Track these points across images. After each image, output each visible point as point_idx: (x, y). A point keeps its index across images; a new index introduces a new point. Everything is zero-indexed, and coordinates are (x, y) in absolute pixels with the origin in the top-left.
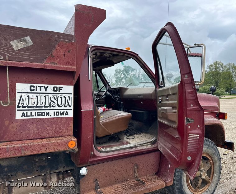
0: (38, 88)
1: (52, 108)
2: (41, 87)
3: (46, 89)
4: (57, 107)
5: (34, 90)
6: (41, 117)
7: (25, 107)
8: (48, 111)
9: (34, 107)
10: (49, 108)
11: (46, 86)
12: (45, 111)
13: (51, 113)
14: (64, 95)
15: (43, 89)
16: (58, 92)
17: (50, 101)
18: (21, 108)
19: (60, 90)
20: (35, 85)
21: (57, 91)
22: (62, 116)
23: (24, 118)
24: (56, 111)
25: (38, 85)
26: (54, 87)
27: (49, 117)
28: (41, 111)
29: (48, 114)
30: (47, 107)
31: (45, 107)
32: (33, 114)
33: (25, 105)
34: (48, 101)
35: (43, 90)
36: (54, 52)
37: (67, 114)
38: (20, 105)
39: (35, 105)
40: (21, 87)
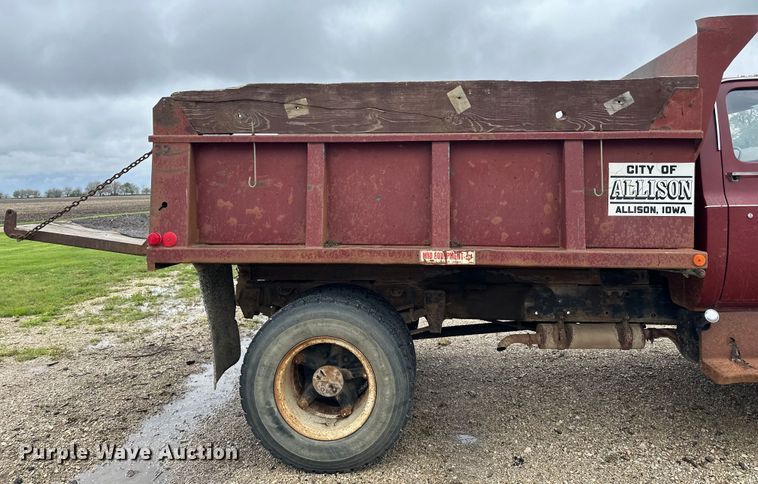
0: (639, 169)
1: (660, 200)
2: (642, 167)
3: (650, 170)
4: (667, 200)
5: (633, 172)
6: (643, 214)
7: (621, 198)
8: (653, 205)
9: (632, 198)
10: (655, 201)
11: (650, 165)
12: (649, 205)
13: (659, 208)
14: (679, 179)
15: (646, 170)
16: (669, 174)
17: (656, 189)
18: (615, 200)
19: (672, 170)
20: (634, 164)
21: (667, 172)
22: (676, 215)
23: (619, 214)
24: (665, 206)
25: (639, 164)
26: (663, 167)
27: (655, 215)
28: (643, 205)
29: (653, 210)
30: (653, 198)
31: (649, 198)
32: (632, 209)
33: (621, 195)
34: (654, 190)
35: (646, 172)
36: (666, 110)
37: (683, 210)
38: (614, 195)
39: (634, 195)
40: (617, 168)
